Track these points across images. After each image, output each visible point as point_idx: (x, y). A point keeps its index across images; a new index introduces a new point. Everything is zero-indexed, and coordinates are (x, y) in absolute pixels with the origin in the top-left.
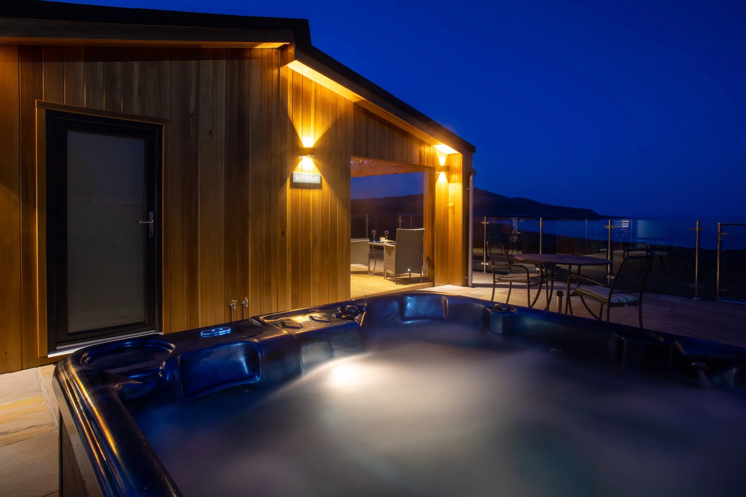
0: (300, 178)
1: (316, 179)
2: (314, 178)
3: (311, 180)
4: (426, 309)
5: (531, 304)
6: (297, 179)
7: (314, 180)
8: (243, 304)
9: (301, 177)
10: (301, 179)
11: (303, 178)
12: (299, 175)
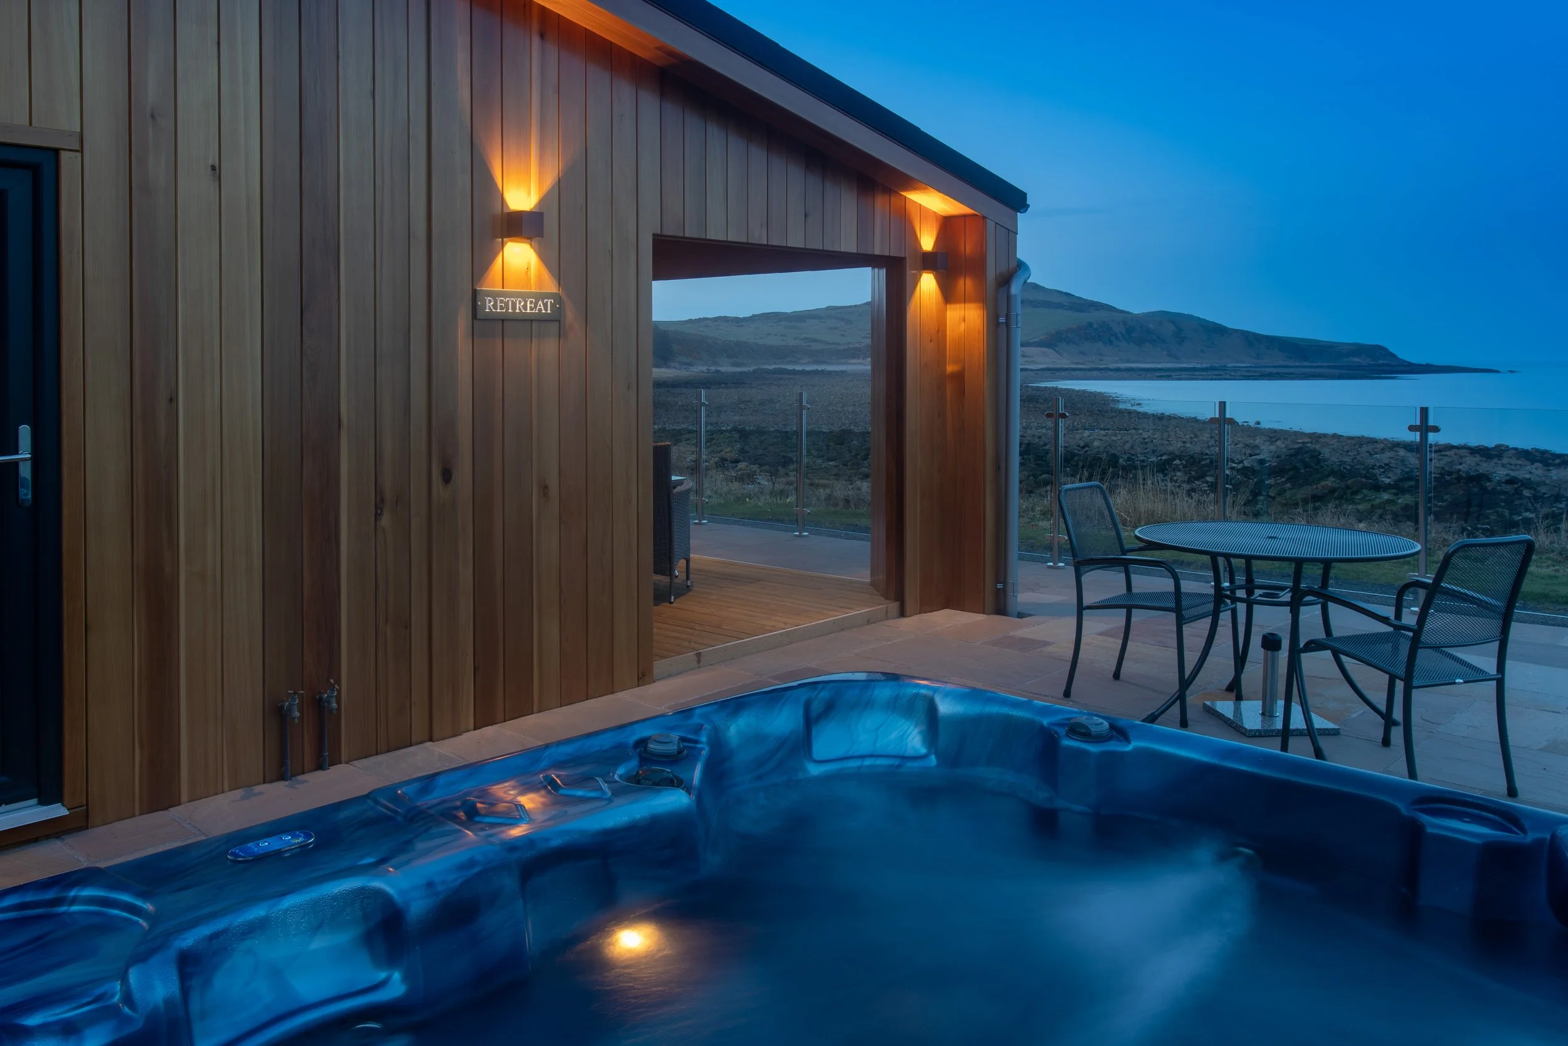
0: (499, 304)
1: (545, 305)
2: (540, 303)
3: (531, 309)
4: (878, 728)
5: (1187, 673)
6: (490, 308)
7: (540, 310)
8: (321, 698)
9: (501, 301)
10: (501, 308)
11: (507, 304)
12: (495, 295)
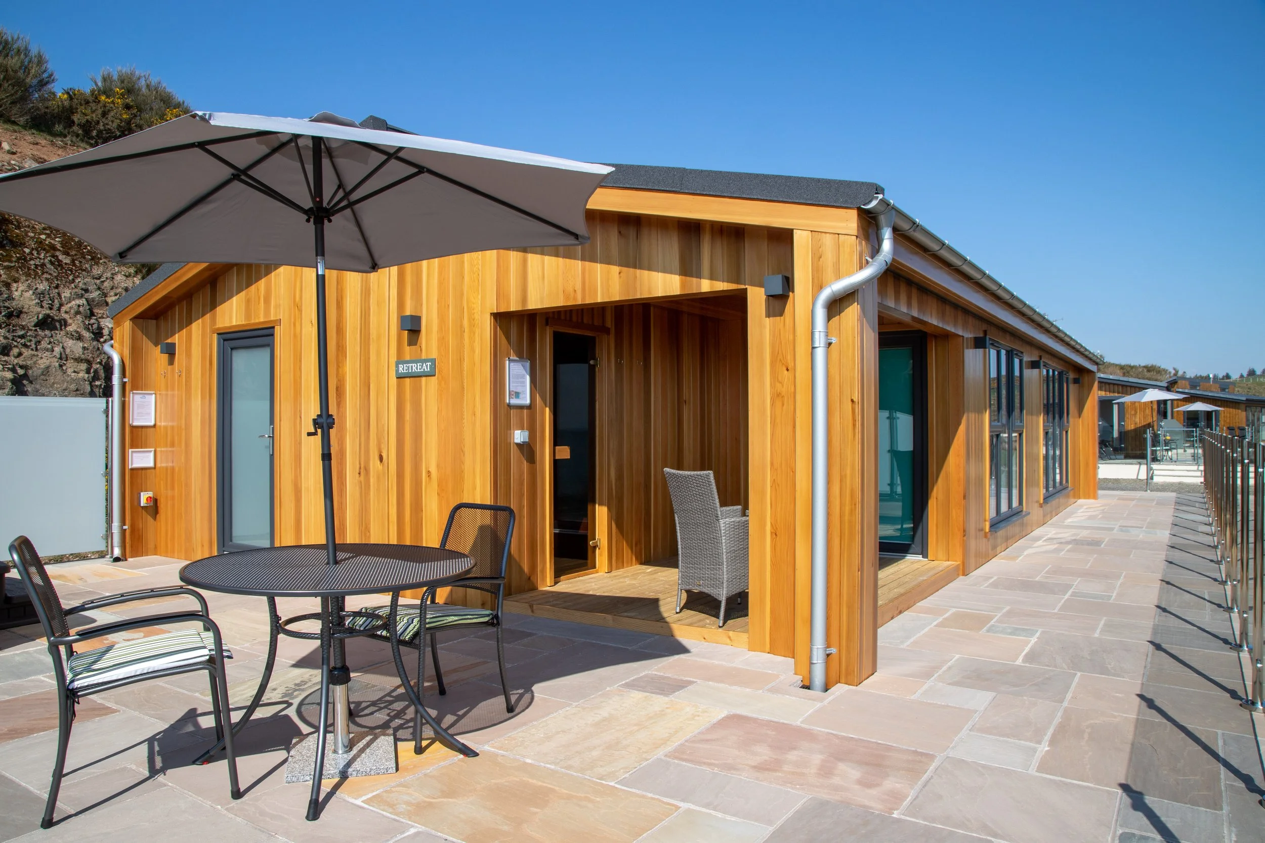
0: (405, 368)
1: (427, 366)
2: (424, 365)
3: (420, 369)
6: (401, 370)
7: (424, 369)
11: (408, 367)
12: (403, 364)
